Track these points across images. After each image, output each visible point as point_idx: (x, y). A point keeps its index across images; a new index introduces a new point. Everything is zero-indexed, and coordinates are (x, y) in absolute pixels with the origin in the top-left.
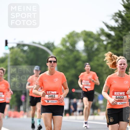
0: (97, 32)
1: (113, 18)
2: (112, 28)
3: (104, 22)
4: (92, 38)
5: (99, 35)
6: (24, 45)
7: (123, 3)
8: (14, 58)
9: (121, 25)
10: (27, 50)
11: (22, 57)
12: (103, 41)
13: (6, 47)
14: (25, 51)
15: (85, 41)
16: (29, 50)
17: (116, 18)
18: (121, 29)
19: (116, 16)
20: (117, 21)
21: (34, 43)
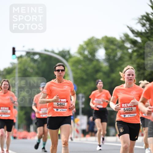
0: (121, 38)
1: (139, 22)
2: (138, 34)
3: (128, 27)
4: (115, 45)
5: (123, 42)
6: (35, 54)
7: (151, 4)
8: (23, 68)
9: (149, 30)
10: (38, 59)
11: (32, 68)
12: (128, 49)
13: (14, 55)
14: (35, 61)
15: (106, 49)
16: (40, 59)
17: (143, 22)
18: (149, 34)
19: (142, 19)
20: (144, 25)
21: (46, 51)
